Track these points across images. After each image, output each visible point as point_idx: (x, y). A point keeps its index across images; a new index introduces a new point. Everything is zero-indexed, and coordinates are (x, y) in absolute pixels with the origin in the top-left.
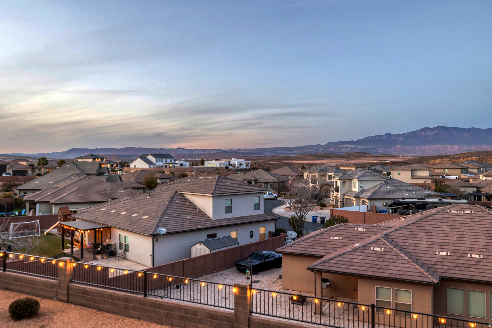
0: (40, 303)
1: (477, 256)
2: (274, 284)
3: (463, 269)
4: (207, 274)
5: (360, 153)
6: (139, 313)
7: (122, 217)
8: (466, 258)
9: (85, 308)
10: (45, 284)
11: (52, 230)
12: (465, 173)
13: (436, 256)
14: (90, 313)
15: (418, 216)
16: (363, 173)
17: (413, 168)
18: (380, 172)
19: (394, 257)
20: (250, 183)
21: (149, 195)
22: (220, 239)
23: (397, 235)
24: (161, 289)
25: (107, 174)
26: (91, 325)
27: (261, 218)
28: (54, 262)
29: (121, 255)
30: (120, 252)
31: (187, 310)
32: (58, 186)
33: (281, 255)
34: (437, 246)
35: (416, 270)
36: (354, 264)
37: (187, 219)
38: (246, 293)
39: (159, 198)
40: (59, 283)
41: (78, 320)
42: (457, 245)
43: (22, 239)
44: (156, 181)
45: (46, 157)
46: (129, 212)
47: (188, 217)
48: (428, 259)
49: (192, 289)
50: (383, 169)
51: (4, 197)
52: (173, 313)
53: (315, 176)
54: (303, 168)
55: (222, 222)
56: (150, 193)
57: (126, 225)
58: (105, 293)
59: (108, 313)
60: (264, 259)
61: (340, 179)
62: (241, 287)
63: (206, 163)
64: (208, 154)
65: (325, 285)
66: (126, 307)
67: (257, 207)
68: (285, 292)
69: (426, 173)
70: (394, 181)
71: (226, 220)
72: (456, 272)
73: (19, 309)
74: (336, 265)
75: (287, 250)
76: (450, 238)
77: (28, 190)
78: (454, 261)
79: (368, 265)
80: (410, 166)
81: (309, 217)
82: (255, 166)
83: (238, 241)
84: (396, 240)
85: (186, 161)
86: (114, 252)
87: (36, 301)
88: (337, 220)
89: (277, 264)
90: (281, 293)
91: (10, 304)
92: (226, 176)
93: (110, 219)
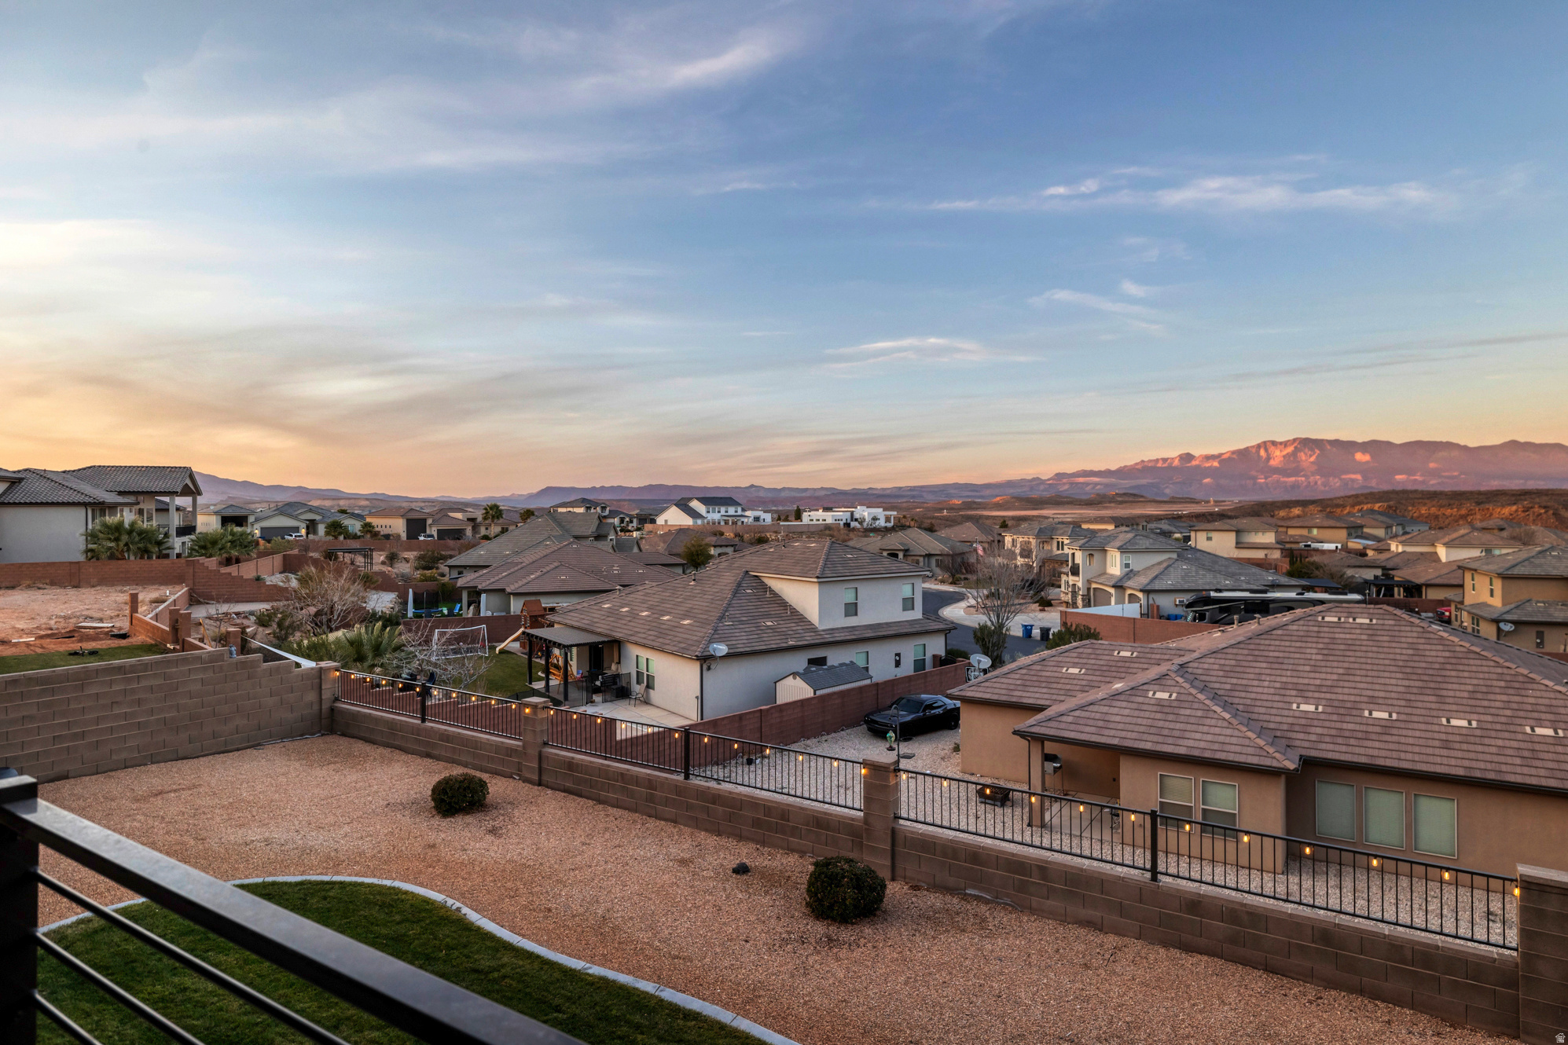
0: (489, 785)
1: (1385, 715)
2: (944, 761)
3: (1352, 742)
4: (808, 739)
5: (1125, 494)
6: (674, 811)
7: (642, 622)
8: (1358, 720)
9: (572, 796)
10: (498, 748)
11: (511, 644)
12: (1357, 537)
13: (1291, 713)
14: (582, 807)
15: (1252, 626)
16: (1130, 536)
17: (1241, 527)
18: (1167, 534)
19: (1199, 713)
20: (894, 555)
21: (693, 578)
22: (833, 667)
23: (1206, 666)
24: (718, 765)
25: (612, 536)
26: (584, 830)
27: (917, 628)
28: (514, 706)
29: (640, 696)
30: (637, 689)
31: (769, 808)
32: (520, 560)
33: (958, 703)
34: (1294, 693)
35: (1247, 742)
37: (769, 627)
38: (887, 779)
39: (714, 585)
40: (524, 747)
41: (559, 819)
42: (1339, 690)
43: (455, 660)
44: (707, 552)
45: (498, 504)
46: (655, 612)
47: (770, 624)
48: (1273, 718)
49: (779, 767)
50: (1174, 529)
51: (422, 581)
52: (740, 812)
53: (1029, 542)
54: (1004, 525)
55: (836, 635)
56: (695, 574)
57: (650, 638)
58: (609, 768)
59: (615, 809)
60: (924, 711)
61: (1081, 548)
62: (877, 766)
63: (806, 517)
64: (810, 497)
65: (1050, 766)
66: (650, 799)
67: (908, 604)
68: (967, 779)
69: (1269, 538)
70: (1198, 554)
71: (846, 630)
72: (1337, 748)
73: (450, 794)
74: (1072, 727)
75: (971, 693)
76: (1323, 676)
77: (465, 567)
78: (1333, 725)
79: (1142, 729)
80: (1234, 522)
81: (1015, 627)
82: (903, 521)
83: (870, 673)
84: (1203, 678)
85: (765, 512)
86: (627, 689)
87: (481, 780)
88: (1074, 633)
89: (949, 721)
90: (959, 780)
91: (434, 783)
92: (845, 541)
93: (619, 625)
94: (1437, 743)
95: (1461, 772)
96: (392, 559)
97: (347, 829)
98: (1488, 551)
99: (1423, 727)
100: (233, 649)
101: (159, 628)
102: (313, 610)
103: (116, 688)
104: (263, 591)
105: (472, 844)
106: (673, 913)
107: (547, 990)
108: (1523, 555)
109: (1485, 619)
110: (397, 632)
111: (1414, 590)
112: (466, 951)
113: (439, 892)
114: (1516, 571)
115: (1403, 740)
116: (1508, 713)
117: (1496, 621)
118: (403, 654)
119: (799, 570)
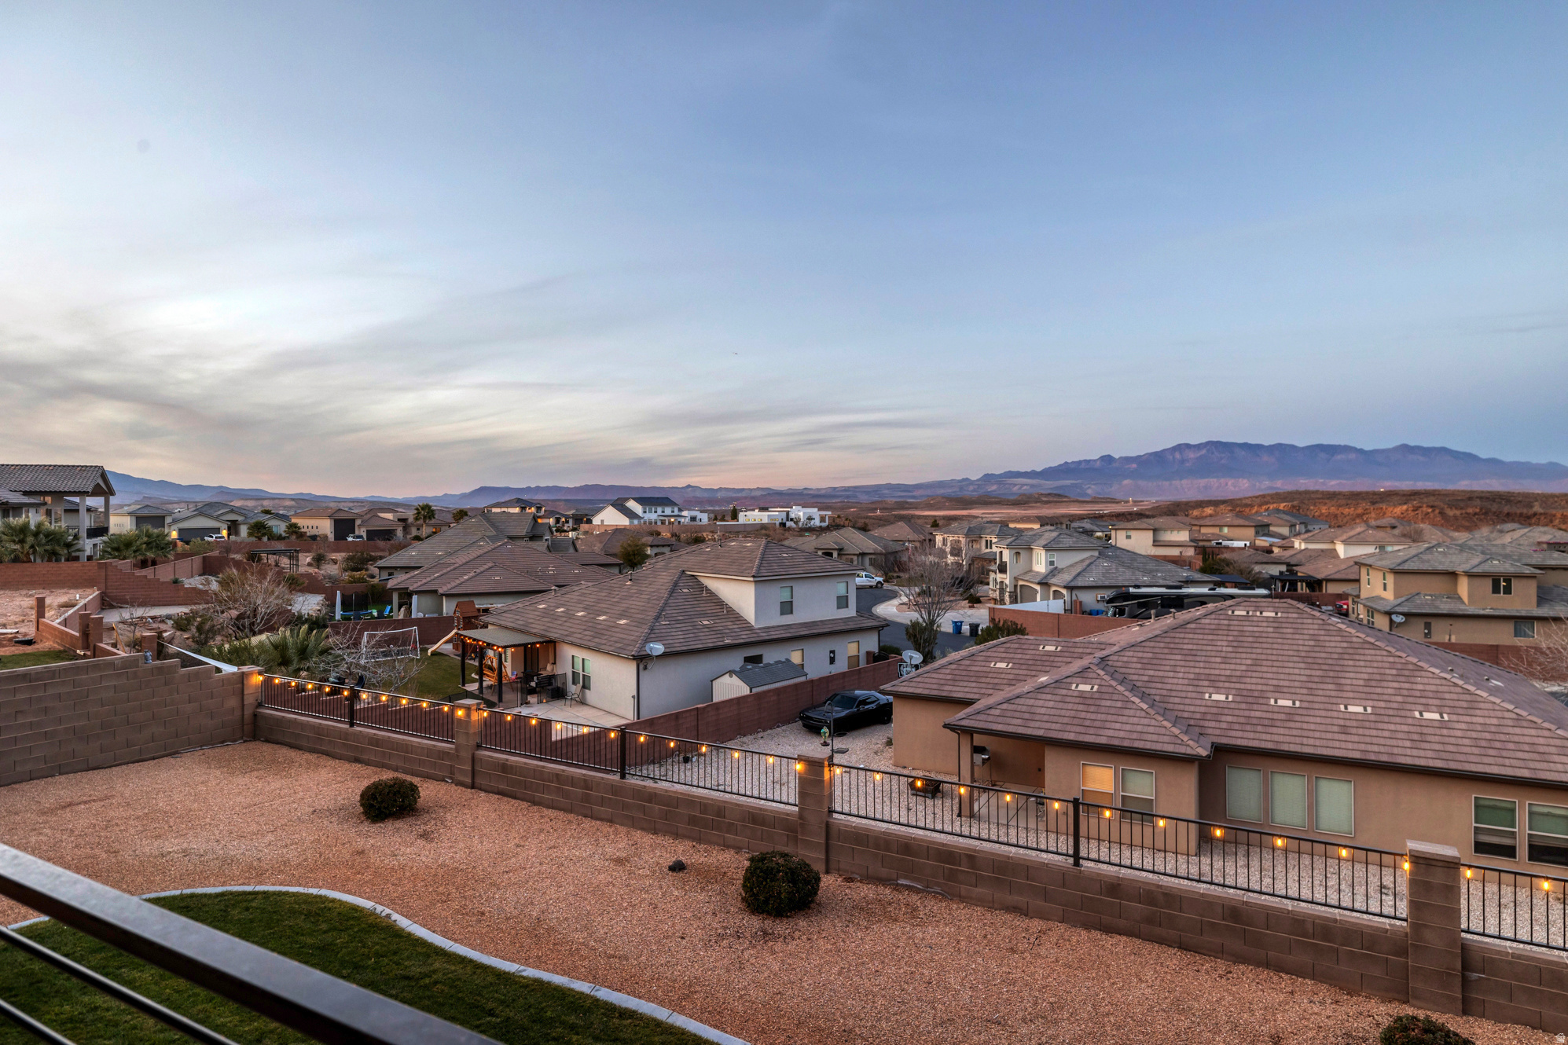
0: (420, 789)
1: (1289, 703)
2: (877, 755)
3: (1259, 728)
4: (745, 736)
5: (1049, 494)
6: (610, 810)
7: (578, 622)
8: (1265, 708)
9: (506, 799)
10: (430, 751)
11: (443, 645)
12: (1264, 535)
13: (1204, 703)
14: (517, 809)
15: (1168, 621)
16: (1055, 534)
17: (1157, 526)
18: (1089, 533)
19: (1119, 704)
20: (828, 554)
21: (629, 578)
22: (768, 665)
23: (1125, 659)
24: (654, 763)
25: (548, 537)
27: (851, 626)
28: (446, 709)
29: (576, 696)
30: (573, 689)
31: (705, 805)
32: (453, 561)
33: (891, 698)
34: (1206, 683)
35: (1163, 731)
36: (1037, 718)
37: (705, 626)
38: (822, 774)
39: (650, 584)
40: (457, 749)
41: (493, 822)
42: (1248, 680)
43: (385, 663)
44: (643, 551)
45: (430, 504)
46: (591, 612)
47: (705, 623)
48: (1187, 708)
49: (715, 765)
50: (1095, 528)
51: (351, 582)
52: (677, 810)
53: (959, 541)
54: (935, 525)
55: (772, 633)
56: (631, 574)
57: (586, 638)
59: (550, 810)
60: (858, 706)
61: (1009, 547)
62: (812, 761)
63: (741, 515)
64: (746, 498)
65: (979, 758)
66: (586, 799)
67: (842, 602)
68: (899, 773)
69: (1183, 536)
70: (1118, 552)
71: (781, 628)
72: (1246, 735)
73: (379, 800)
74: (1000, 719)
75: (903, 688)
76: (1232, 667)
77: (395, 568)
78: (1241, 713)
79: (1066, 720)
80: (1152, 521)
81: (945, 623)
82: (838, 521)
83: (806, 670)
84: (1123, 670)
85: (701, 512)
86: (563, 689)
87: (411, 784)
88: (1002, 629)
89: (881, 716)
90: (891, 774)
91: (363, 788)
92: (781, 540)
93: (555, 626)
94: (1335, 729)
95: (1357, 755)
96: (319, 560)
97: (270, 837)
98: (1382, 548)
99: (1323, 713)
100: (148, 654)
101: (67, 634)
102: (234, 613)
103: (20, 696)
104: (182, 594)
105: (403, 849)
106: (608, 913)
107: (480, 994)
108: (1413, 551)
109: (1379, 611)
110: (323, 635)
111: (1315, 584)
112: (396, 958)
113: (367, 899)
114: (1406, 567)
115: (1305, 726)
116: (1399, 699)
117: (1389, 614)
118: (330, 657)
119: (732, 569)
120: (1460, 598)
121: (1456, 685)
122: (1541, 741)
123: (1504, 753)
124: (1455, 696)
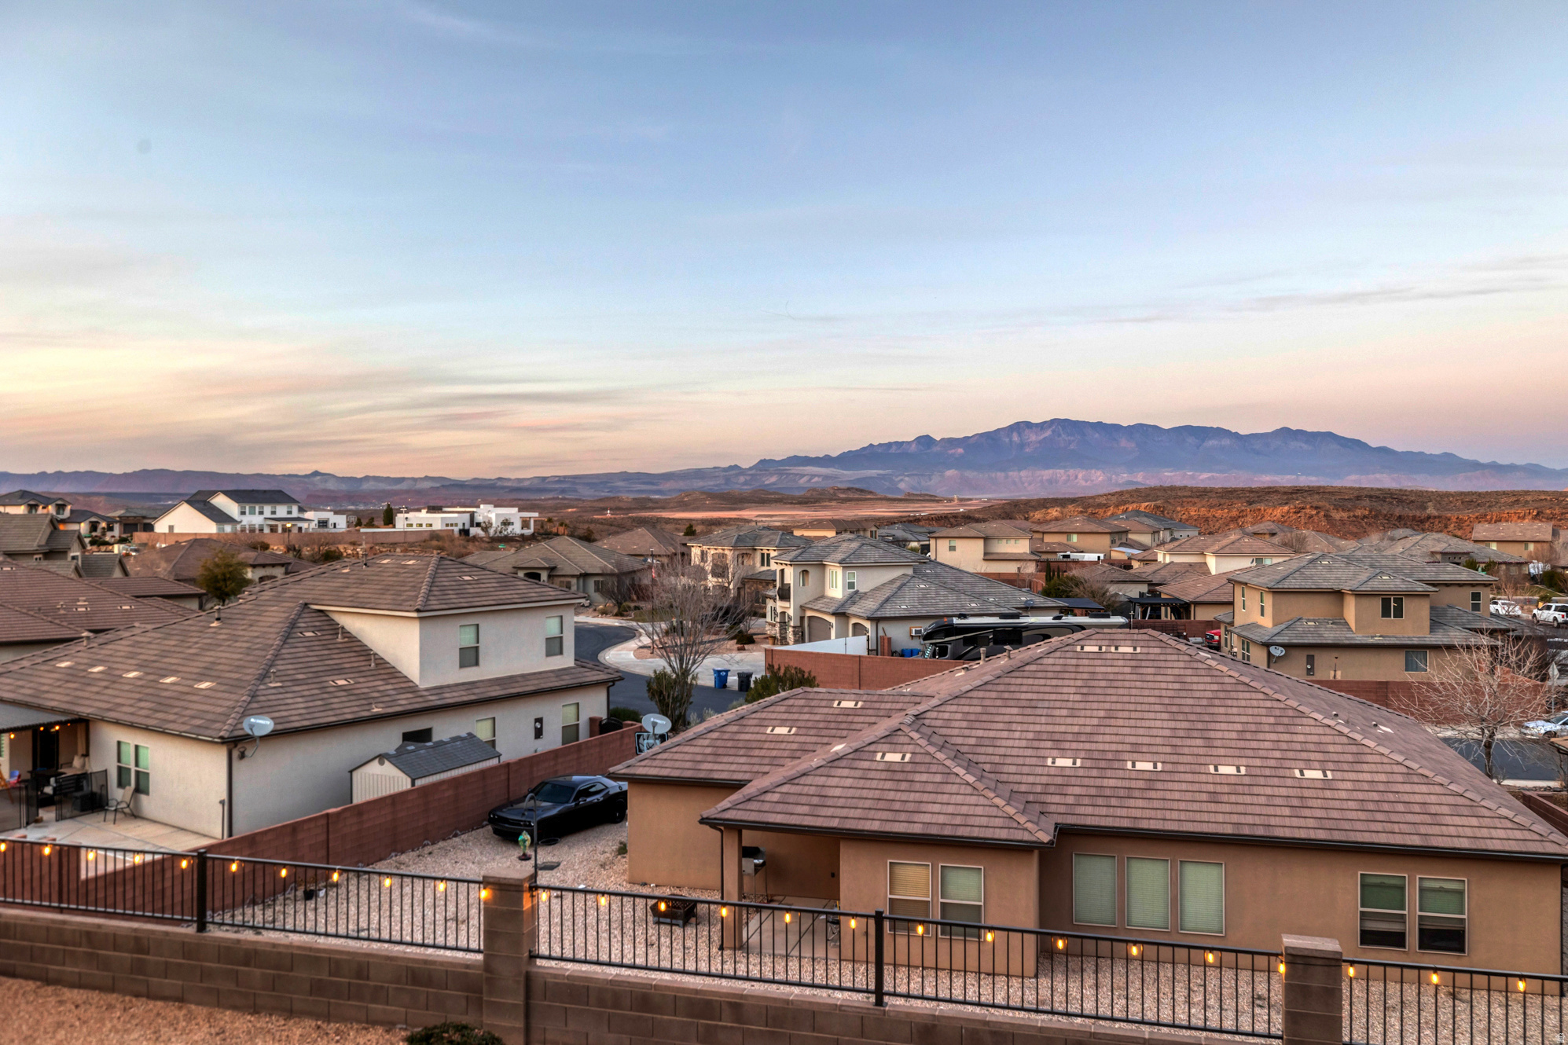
1: (1149, 766)
2: (605, 869)
3: (1114, 802)
4: (403, 852)
5: (849, 489)
6: (180, 983)
7: (127, 687)
8: (1120, 774)
12: (1121, 545)
13: (1045, 771)
14: (16, 993)
15: (1002, 662)
16: (855, 545)
17: (989, 532)
18: (900, 543)
19: (938, 778)
20: (533, 576)
21: (216, 615)
22: (441, 743)
23: (946, 716)
24: (254, 903)
25: (75, 552)
26: (19, 1031)
27: (567, 681)
29: (124, 805)
30: (119, 795)
31: (338, 962)
33: (625, 785)
34: (1049, 744)
35: (994, 811)
36: (830, 802)
37: (341, 688)
38: (519, 902)
39: (251, 625)
42: (1100, 738)
44: (241, 574)
46: (151, 671)
47: (341, 682)
48: (1025, 779)
49: (353, 899)
50: (910, 537)
52: (291, 974)
53: (724, 556)
54: (690, 532)
55: (448, 695)
56: (219, 609)
57: (140, 712)
58: (66, 927)
59: (76, 991)
60: (576, 799)
61: (793, 563)
62: (505, 884)
63: (401, 522)
64: (407, 492)
65: (749, 864)
66: (139, 968)
67: (554, 646)
68: (635, 892)
69: (1022, 547)
71: (461, 687)
72: (1097, 811)
74: (779, 808)
75: (642, 768)
76: (1081, 721)
78: (1092, 782)
79: (868, 803)
80: (982, 526)
81: (704, 673)
82: (548, 526)
83: (498, 749)
84: (944, 731)
85: (336, 513)
86: (101, 795)
88: (783, 679)
89: (612, 810)
90: (622, 895)
92: (462, 556)
93: (86, 695)
94: (1204, 797)
95: (1229, 830)
98: (1259, 560)
99: (1189, 777)
108: (1294, 565)
109: (1255, 642)
111: (1182, 609)
114: (1286, 584)
115: (1168, 795)
116: (1277, 754)
117: (1267, 645)
120: (1346, 623)
121: (1341, 734)
122: (1433, 799)
123: (1394, 817)
124: (1339, 748)
